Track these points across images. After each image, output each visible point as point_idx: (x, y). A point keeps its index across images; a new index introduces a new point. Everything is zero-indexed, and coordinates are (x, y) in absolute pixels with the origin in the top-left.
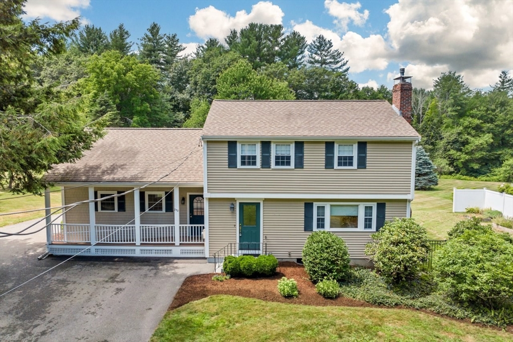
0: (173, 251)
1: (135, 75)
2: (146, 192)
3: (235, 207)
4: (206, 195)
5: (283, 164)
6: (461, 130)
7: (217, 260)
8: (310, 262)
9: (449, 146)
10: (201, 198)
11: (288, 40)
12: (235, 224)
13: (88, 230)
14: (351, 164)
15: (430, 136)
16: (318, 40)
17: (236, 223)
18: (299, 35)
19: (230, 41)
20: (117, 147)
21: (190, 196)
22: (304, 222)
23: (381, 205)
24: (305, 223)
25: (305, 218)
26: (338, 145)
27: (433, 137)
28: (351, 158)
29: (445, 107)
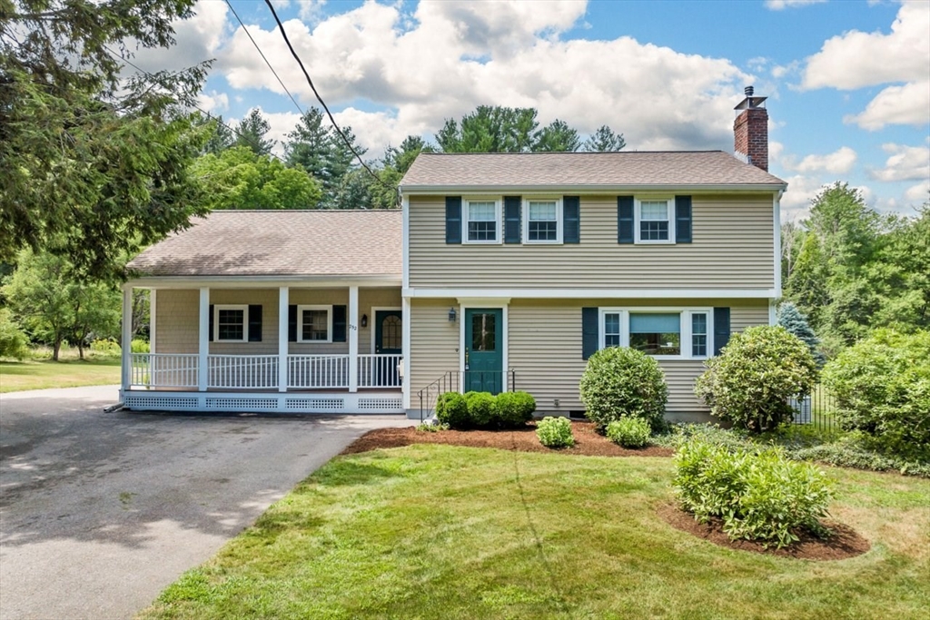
0: (345, 402)
1: (278, 188)
2: (299, 306)
3: (457, 316)
4: (408, 293)
5: (542, 236)
6: (865, 285)
7: (425, 415)
8: (595, 395)
9: (844, 315)
10: (396, 318)
11: (546, 135)
12: (457, 347)
13: (195, 366)
14: (664, 236)
15: (808, 298)
16: (600, 134)
17: (459, 345)
18: (566, 128)
19: (445, 138)
20: (252, 233)
21: (377, 312)
22: (581, 343)
23: (722, 311)
24: (583, 345)
25: (583, 336)
26: (640, 203)
27: (813, 299)
28: (664, 225)
29: (832, 245)
